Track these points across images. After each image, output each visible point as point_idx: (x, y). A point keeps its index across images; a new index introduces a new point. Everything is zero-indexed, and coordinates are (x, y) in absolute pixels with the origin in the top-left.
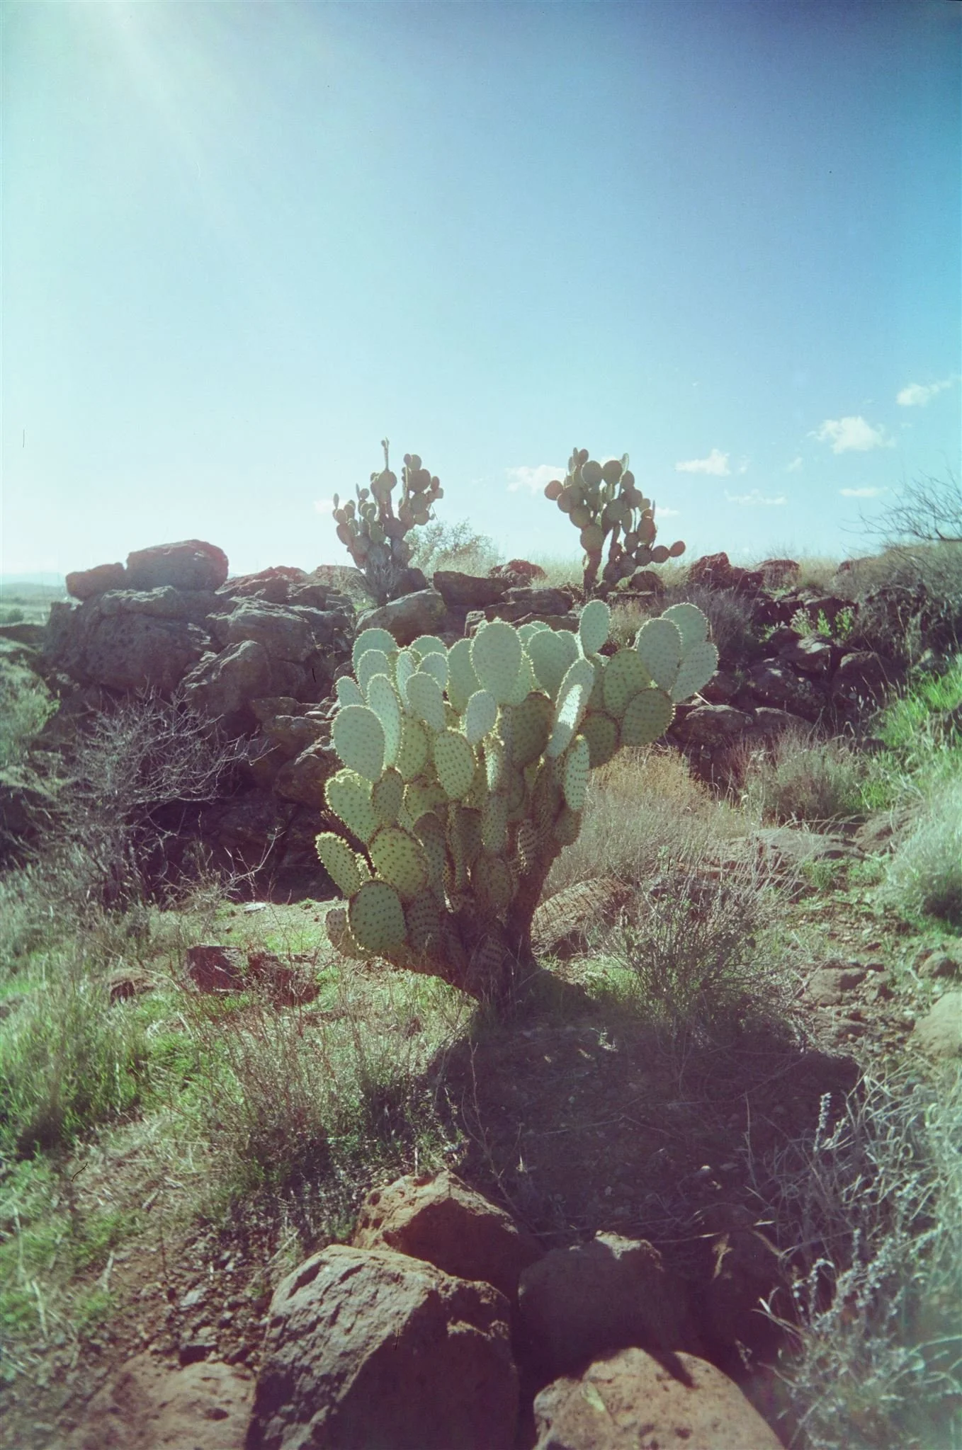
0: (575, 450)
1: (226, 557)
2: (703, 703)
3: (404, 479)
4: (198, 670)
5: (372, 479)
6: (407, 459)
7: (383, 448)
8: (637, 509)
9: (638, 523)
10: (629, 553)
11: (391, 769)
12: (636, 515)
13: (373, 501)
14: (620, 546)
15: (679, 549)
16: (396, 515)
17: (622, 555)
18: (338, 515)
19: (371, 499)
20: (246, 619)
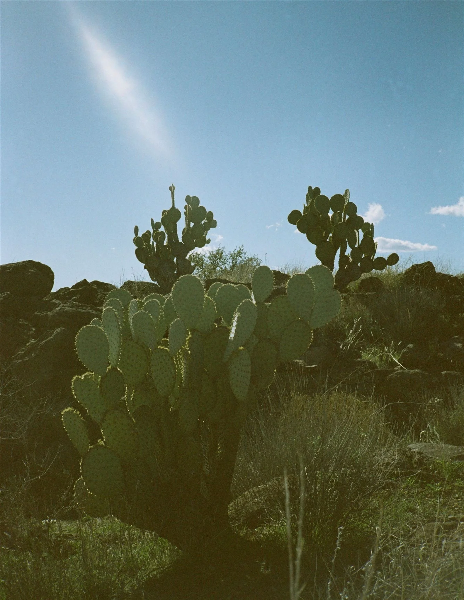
0: (310, 188)
1: (52, 273)
2: (401, 368)
3: (185, 213)
4: (23, 350)
5: (163, 214)
6: (188, 199)
7: (170, 192)
8: (360, 230)
9: (361, 239)
10: (355, 262)
11: (114, 369)
12: (360, 234)
13: (164, 231)
14: (347, 257)
15: (394, 259)
16: (180, 240)
17: (349, 264)
18: (137, 241)
19: (162, 229)
20: (61, 313)
